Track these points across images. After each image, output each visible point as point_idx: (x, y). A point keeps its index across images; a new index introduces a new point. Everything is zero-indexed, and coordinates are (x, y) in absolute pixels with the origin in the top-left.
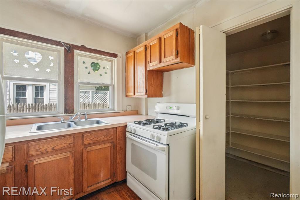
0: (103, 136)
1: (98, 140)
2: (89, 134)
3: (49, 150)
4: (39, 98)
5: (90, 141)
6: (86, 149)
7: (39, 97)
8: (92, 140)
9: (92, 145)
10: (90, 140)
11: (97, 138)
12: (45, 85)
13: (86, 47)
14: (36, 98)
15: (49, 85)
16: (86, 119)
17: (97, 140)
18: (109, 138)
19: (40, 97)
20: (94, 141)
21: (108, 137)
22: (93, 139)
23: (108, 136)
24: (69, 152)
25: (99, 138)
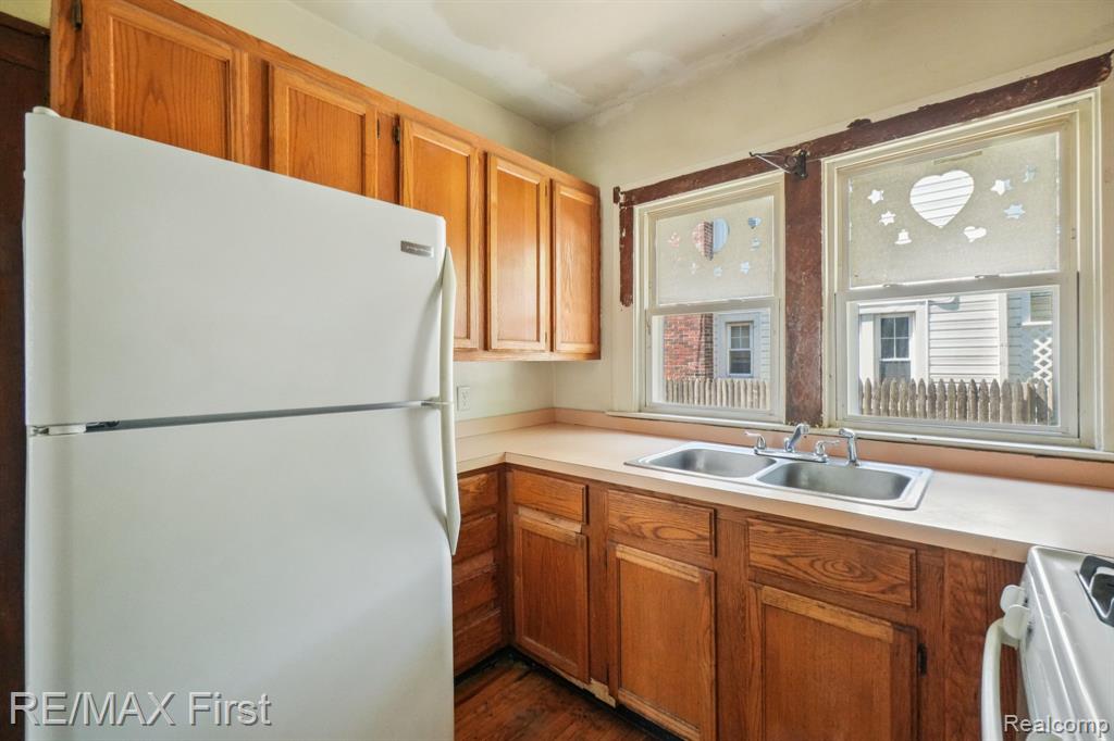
0: (840, 566)
1: (810, 570)
2: (772, 530)
3: (647, 529)
4: (895, 359)
5: (776, 562)
6: (756, 589)
7: (893, 356)
8: (781, 558)
9: (787, 586)
10: (775, 556)
11: (807, 561)
12: (914, 312)
13: (873, 121)
14: (884, 360)
15: (929, 309)
16: (853, 462)
17: (805, 572)
18: (883, 592)
19: (898, 356)
20: (792, 569)
21: (875, 586)
22: (789, 560)
23: (875, 578)
24: (700, 567)
25: (818, 565)
